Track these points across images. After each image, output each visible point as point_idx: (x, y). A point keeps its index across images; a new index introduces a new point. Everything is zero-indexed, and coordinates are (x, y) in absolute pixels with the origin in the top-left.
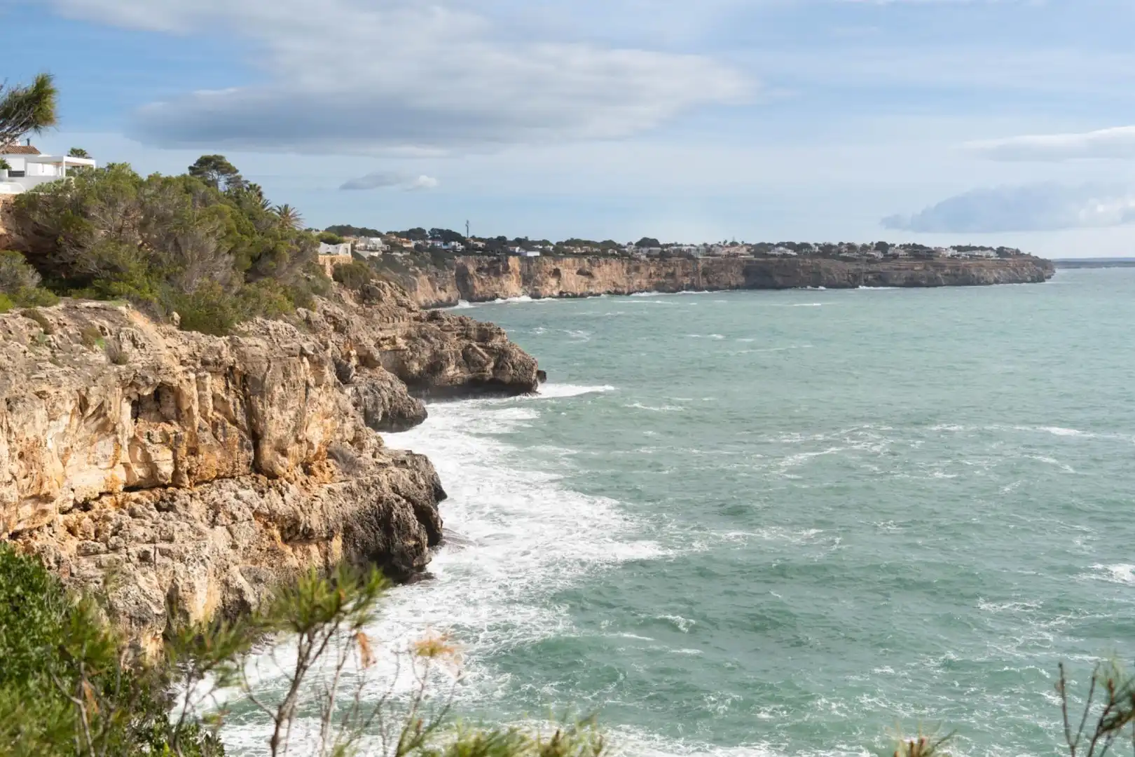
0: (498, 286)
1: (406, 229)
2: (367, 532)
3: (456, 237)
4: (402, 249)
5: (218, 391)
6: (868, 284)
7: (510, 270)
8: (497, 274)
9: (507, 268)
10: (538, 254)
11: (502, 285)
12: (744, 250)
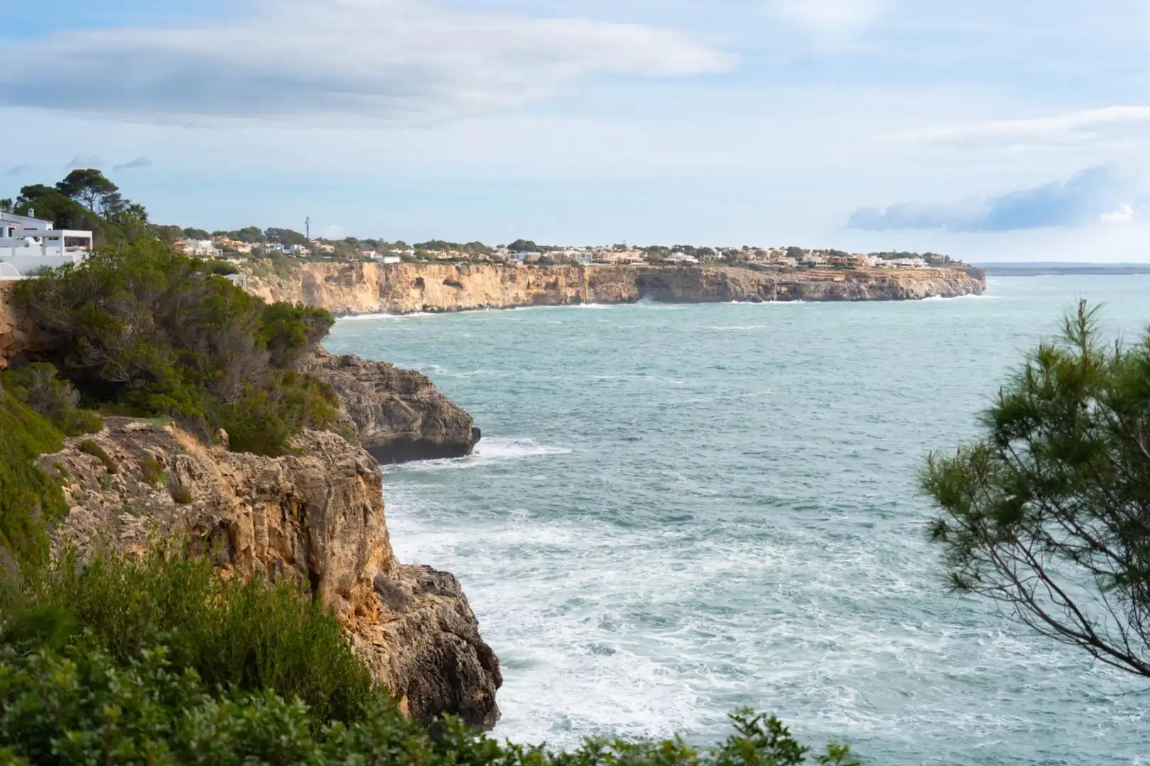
0: (349, 298)
1: (238, 228)
2: (431, 685)
3: (298, 238)
4: (238, 255)
5: (275, 525)
6: (782, 297)
7: (365, 279)
8: (349, 284)
9: (361, 277)
10: (397, 260)
11: (355, 297)
12: (636, 256)
